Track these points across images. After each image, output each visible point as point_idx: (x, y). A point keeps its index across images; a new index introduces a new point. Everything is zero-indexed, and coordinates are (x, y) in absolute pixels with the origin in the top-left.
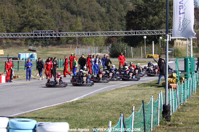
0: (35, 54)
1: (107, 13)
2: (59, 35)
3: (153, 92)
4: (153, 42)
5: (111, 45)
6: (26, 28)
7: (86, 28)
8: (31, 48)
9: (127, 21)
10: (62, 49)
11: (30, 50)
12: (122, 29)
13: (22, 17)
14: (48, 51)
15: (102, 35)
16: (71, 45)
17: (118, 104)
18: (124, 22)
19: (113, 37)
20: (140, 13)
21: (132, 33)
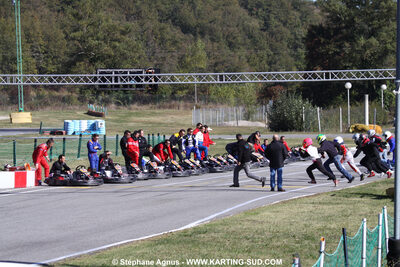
0: (101, 122)
1: (264, 30)
2: (156, 80)
3: (367, 209)
4: (367, 96)
5: (271, 102)
6: (81, 65)
7: (216, 64)
8: (93, 108)
9: (308, 48)
10: (161, 111)
11: (91, 114)
12: (297, 66)
13: (73, 39)
14: (131, 114)
15: (251, 80)
16: (182, 103)
17: (287, 235)
18: (302, 51)
19: (276, 84)
20: (337, 31)
21: (320, 75)
